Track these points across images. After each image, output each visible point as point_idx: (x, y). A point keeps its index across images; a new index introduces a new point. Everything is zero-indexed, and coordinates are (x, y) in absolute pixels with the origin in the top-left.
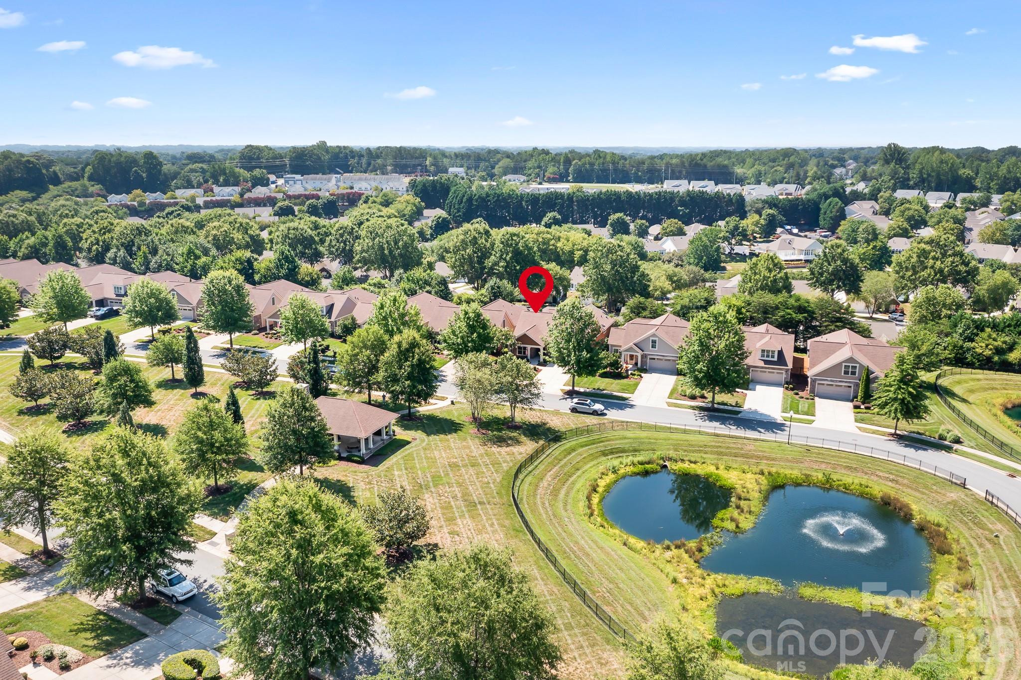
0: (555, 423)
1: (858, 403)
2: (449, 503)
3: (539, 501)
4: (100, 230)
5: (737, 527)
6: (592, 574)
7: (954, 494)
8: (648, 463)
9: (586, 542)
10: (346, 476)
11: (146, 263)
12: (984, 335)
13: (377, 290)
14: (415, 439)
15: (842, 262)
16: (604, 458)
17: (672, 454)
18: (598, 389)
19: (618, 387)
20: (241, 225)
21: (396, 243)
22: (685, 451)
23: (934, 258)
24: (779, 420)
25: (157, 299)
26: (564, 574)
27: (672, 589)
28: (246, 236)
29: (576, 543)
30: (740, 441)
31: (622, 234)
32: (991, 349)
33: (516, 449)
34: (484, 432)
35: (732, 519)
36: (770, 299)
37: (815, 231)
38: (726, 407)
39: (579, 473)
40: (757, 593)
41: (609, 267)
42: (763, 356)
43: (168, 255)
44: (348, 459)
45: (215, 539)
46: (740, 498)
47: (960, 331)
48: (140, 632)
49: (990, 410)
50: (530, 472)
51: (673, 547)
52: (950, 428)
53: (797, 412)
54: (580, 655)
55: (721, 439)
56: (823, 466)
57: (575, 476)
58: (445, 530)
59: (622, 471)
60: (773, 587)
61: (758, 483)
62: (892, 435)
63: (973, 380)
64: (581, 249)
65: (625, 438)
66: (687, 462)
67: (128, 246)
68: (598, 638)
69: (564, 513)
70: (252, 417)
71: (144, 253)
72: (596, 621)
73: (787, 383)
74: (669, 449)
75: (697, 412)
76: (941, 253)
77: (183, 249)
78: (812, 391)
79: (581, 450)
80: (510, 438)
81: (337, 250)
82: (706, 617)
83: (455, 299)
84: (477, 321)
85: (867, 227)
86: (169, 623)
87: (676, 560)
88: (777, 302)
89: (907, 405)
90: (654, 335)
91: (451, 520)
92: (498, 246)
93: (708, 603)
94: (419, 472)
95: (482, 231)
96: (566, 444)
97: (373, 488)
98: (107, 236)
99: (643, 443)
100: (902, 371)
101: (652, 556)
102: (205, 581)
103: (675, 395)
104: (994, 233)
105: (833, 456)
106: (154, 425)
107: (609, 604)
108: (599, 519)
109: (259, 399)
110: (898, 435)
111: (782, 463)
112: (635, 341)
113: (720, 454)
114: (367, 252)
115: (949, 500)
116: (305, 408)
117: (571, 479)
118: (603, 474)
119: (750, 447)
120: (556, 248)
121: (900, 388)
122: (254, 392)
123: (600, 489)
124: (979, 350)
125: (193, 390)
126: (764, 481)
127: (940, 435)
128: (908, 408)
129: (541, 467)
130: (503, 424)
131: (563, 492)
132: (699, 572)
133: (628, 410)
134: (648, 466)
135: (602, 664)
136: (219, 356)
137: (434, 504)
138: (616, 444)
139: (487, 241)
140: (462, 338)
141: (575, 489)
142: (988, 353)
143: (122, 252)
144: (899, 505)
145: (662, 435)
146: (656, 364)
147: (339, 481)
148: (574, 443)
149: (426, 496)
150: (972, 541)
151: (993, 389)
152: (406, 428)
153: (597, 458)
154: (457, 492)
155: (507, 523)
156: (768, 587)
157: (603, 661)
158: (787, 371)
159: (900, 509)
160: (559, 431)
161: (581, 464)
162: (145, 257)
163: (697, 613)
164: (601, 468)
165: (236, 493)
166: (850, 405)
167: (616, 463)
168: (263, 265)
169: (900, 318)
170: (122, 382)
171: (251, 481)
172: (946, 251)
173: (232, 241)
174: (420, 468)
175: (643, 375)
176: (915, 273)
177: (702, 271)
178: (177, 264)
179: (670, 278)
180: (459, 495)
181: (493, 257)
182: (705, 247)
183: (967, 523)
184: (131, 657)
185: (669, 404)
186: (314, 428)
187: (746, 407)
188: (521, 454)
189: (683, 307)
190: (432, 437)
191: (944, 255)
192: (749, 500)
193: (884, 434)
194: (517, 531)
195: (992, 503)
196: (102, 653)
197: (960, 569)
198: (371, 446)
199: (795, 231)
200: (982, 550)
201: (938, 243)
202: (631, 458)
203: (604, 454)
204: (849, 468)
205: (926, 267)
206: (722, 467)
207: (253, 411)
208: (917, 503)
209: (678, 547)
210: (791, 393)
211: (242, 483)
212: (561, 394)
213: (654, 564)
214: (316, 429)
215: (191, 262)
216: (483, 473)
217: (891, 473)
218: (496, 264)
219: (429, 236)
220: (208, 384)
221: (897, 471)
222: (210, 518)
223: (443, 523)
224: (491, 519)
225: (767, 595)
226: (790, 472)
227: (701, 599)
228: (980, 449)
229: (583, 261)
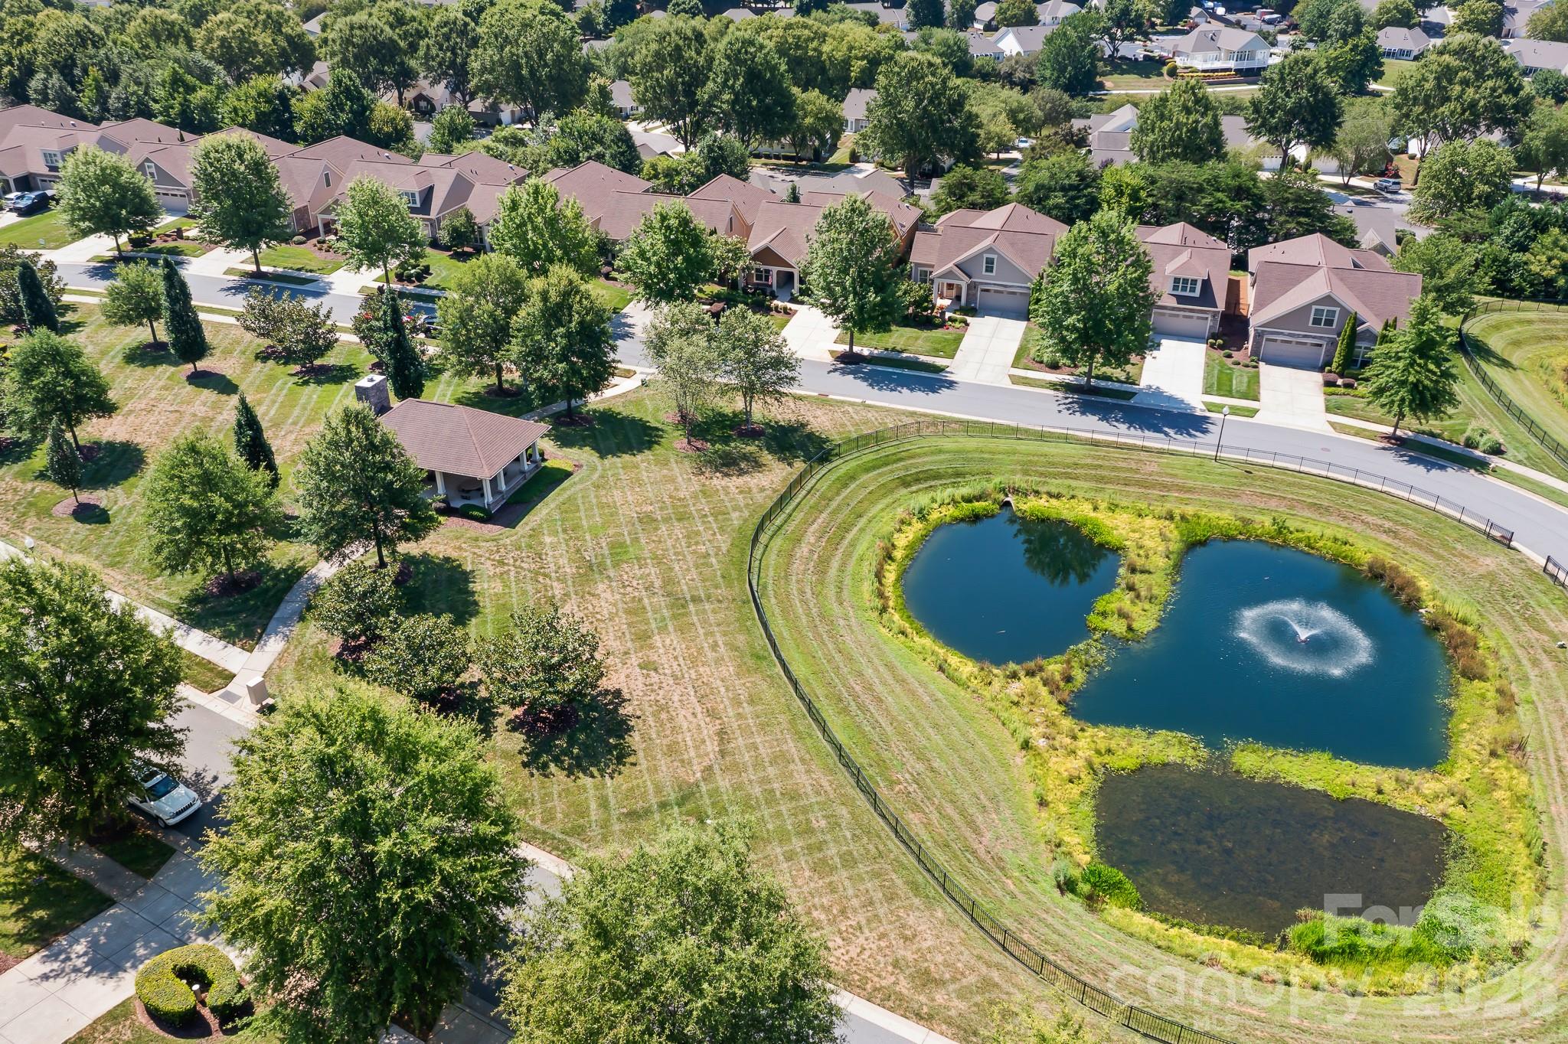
0: (820, 422)
1: (1332, 377)
2: (640, 600)
3: (794, 588)
4: (12, 37)
5: (1130, 629)
6: (886, 742)
7: (1492, 560)
8: (978, 498)
9: (876, 670)
10: (460, 548)
11: (102, 99)
12: (1547, 240)
13: (509, 150)
14: (578, 466)
15: (1310, 91)
16: (904, 491)
17: (1019, 480)
18: (894, 350)
19: (927, 346)
20: (269, 16)
21: (541, 55)
22: (1041, 474)
23: (1465, 83)
24: (1200, 410)
25: (116, 185)
26: (839, 748)
27: (1020, 759)
28: (279, 38)
29: (860, 674)
30: (1135, 455)
31: (932, 25)
32: (1554, 267)
33: (754, 481)
34: (699, 444)
35: (1122, 614)
36: (1187, 172)
37: (1254, 12)
38: (1110, 385)
39: (863, 521)
40: (1165, 765)
41: (912, 104)
42: (1175, 288)
43: (138, 83)
44: (464, 513)
45: (232, 687)
46: (1133, 570)
47: (1508, 232)
48: (100, 893)
49: (1547, 382)
50: (780, 528)
51: (1022, 674)
52: (1486, 427)
53: (1230, 394)
54: (869, 921)
55: (1102, 452)
56: (1273, 504)
57: (855, 530)
58: (634, 660)
59: (934, 516)
60: (1190, 752)
61: (1164, 538)
62: (1388, 438)
63: (1521, 322)
64: (863, 58)
65: (940, 452)
66: (1045, 496)
67: (65, 66)
68: (899, 882)
69: (836, 609)
70: (295, 423)
71: (95, 80)
72: (895, 846)
73: (1214, 336)
74: (1013, 472)
75: (1060, 395)
76: (1475, 71)
77: (162, 74)
78: (1255, 352)
79: (865, 477)
80: (745, 457)
81: (440, 64)
82: (1078, 816)
83: (646, 167)
84: (683, 233)
85: (1346, 12)
86: (150, 874)
87: (1027, 699)
88: (1200, 179)
89: (1421, 393)
90: (990, 250)
91: (643, 638)
92: (721, 63)
93: (1082, 788)
94: (588, 537)
95: (689, 33)
96: (841, 467)
97: (508, 572)
98: (26, 48)
99: (969, 460)
100: (1420, 334)
101: (987, 693)
102: (215, 779)
103: (1024, 361)
104: (1554, 21)
105: (1289, 485)
106: (121, 444)
107: (916, 808)
108: (896, 617)
109: (306, 383)
110: (1398, 439)
111: (1203, 498)
112: (956, 261)
113: (1101, 479)
114: (491, 71)
115: (1482, 571)
116: (373, 448)
117: (850, 536)
118: (902, 522)
119: (1152, 467)
120: (821, 53)
121: (1412, 364)
122: (298, 368)
123: (898, 554)
124: (1535, 268)
125: (188, 368)
126: (1173, 532)
127: (1468, 439)
128: (1423, 398)
129: (799, 516)
130: (732, 428)
131: (835, 564)
132: (1067, 723)
133: (945, 392)
134: (979, 505)
135: (906, 939)
136: (238, 289)
137: (615, 605)
138: (926, 463)
139: (699, 53)
140: (658, 265)
141: (856, 556)
142: (1550, 272)
143: (56, 80)
144: (1398, 581)
145: (1002, 444)
146: (992, 299)
147: (447, 559)
148: (854, 464)
149: (601, 587)
150: (1519, 652)
151: (1551, 338)
152: (565, 441)
153: (892, 491)
154: (653, 577)
155: (741, 639)
156: (1181, 753)
157: (908, 933)
158: (1214, 315)
159: (1401, 589)
160: (827, 440)
161: (866, 504)
162: (99, 88)
163: (1063, 809)
164: (900, 513)
165: (268, 590)
166: (1318, 377)
167: (923, 500)
168: (307, 105)
169: (1395, 187)
170: (48, 378)
171: (293, 564)
172: (1484, 68)
173: (253, 50)
174: (590, 529)
175: (969, 319)
176: (1429, 107)
177: (1066, 97)
178: (156, 101)
179: (1013, 115)
180: (658, 583)
181: (710, 85)
182: (1072, 48)
183: (1512, 617)
184: (85, 954)
185: (1015, 380)
186: (392, 483)
187: (1144, 382)
188: (762, 490)
189: (1039, 187)
190: (610, 460)
191: (1480, 75)
192: (1150, 573)
193: (1373, 435)
194: (758, 657)
195: (1555, 578)
196: (31, 949)
197: (1500, 711)
198: (503, 487)
199: (1221, 11)
200: (1537, 671)
201: (1472, 55)
202: (950, 491)
203: (905, 483)
204: (1316, 507)
205: (1448, 99)
206: (1103, 506)
207: (296, 411)
208: (1428, 575)
209: (1031, 674)
210: (1218, 354)
211: (278, 567)
212: (829, 359)
213: (991, 710)
214: (397, 486)
215: (179, 98)
216: (698, 533)
217: (1386, 518)
218: (715, 96)
219: (601, 27)
220: (217, 352)
221: (1397, 513)
222: (223, 643)
223: (629, 644)
224: (712, 634)
225: (1179, 767)
226: (1218, 514)
227: (1071, 781)
228: (1535, 466)
229: (866, 81)
